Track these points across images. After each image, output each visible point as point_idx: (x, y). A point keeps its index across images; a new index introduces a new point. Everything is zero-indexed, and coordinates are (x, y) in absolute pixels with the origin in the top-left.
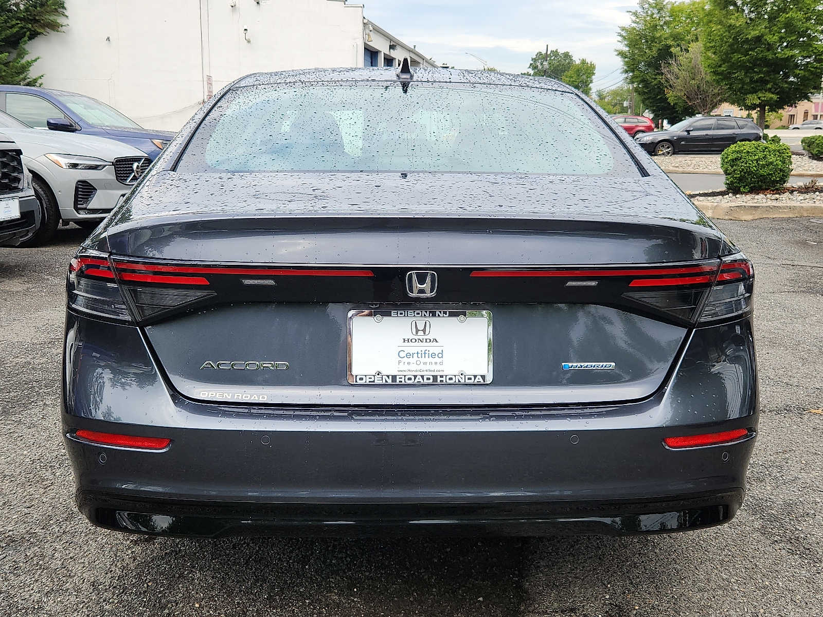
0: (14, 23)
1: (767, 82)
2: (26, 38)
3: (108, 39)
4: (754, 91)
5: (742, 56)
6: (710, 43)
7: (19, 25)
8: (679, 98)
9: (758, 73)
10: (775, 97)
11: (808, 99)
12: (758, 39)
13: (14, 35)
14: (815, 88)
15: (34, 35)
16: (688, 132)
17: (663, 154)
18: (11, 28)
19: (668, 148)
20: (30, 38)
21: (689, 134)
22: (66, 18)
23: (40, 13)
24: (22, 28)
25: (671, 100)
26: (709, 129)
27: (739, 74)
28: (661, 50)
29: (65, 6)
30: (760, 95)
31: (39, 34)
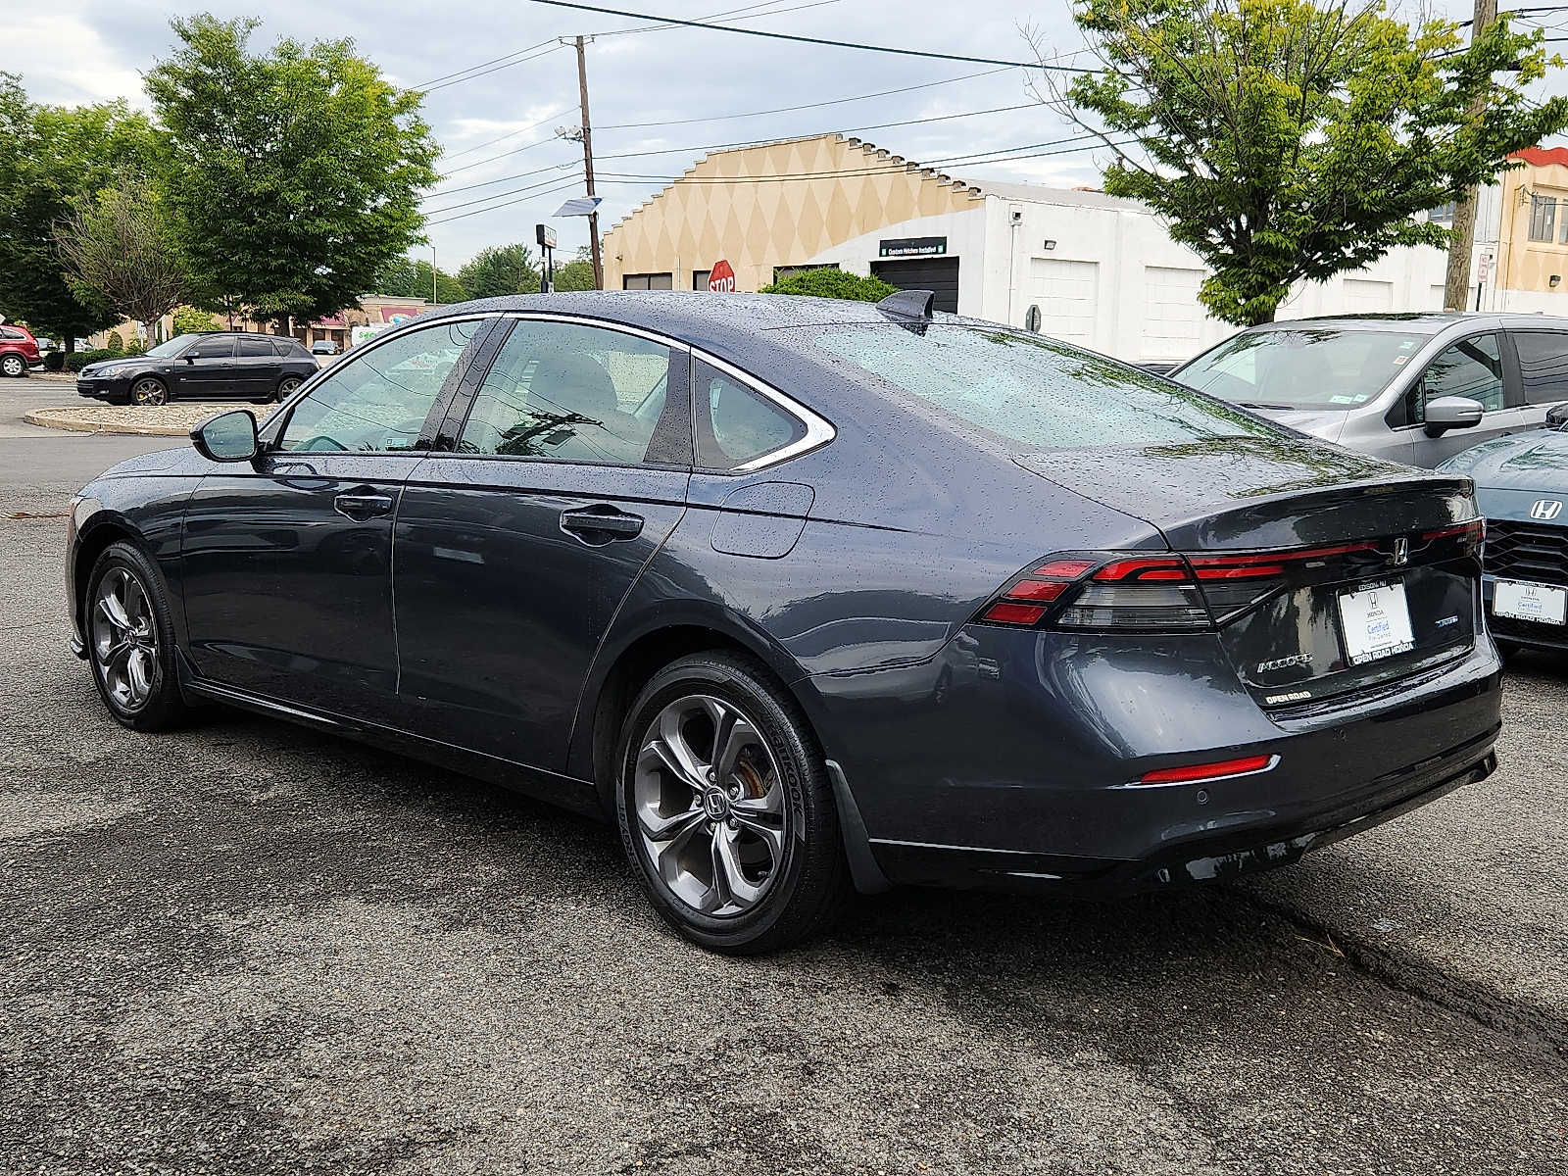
1: (292, 273)
4: (271, 288)
5: (243, 224)
6: (178, 195)
8: (97, 291)
9: (277, 257)
10: (309, 300)
11: (356, 306)
12: (270, 197)
14: (365, 288)
16: (189, 359)
17: (148, 401)
19: (157, 389)
21: (191, 362)
25: (81, 297)
26: (228, 354)
27: (242, 257)
28: (33, 196)
30: (285, 296)
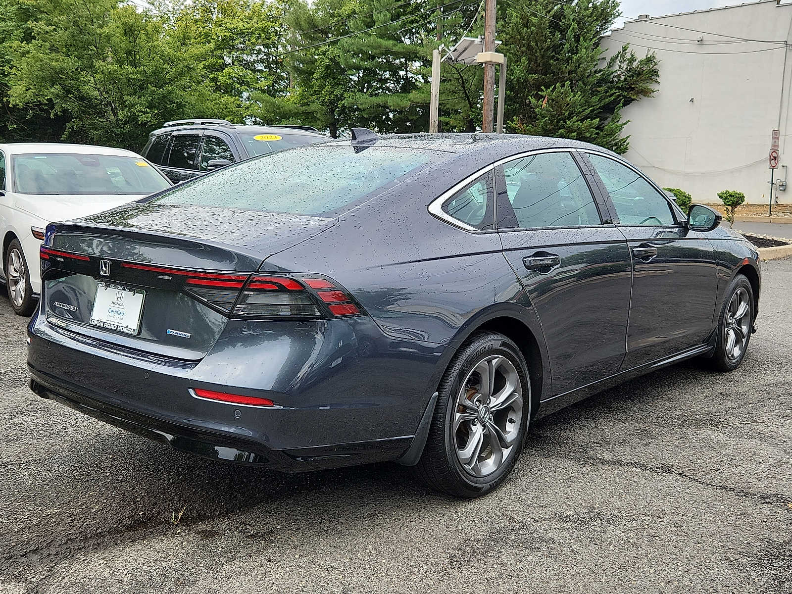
0: (612, 92)
2: (621, 105)
3: (692, 100)
7: (617, 94)
13: (610, 103)
15: (628, 102)
18: (610, 96)
20: (625, 105)
22: (657, 84)
23: (636, 82)
24: (619, 96)
29: (659, 74)
31: (634, 100)
